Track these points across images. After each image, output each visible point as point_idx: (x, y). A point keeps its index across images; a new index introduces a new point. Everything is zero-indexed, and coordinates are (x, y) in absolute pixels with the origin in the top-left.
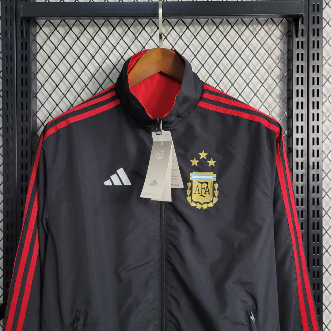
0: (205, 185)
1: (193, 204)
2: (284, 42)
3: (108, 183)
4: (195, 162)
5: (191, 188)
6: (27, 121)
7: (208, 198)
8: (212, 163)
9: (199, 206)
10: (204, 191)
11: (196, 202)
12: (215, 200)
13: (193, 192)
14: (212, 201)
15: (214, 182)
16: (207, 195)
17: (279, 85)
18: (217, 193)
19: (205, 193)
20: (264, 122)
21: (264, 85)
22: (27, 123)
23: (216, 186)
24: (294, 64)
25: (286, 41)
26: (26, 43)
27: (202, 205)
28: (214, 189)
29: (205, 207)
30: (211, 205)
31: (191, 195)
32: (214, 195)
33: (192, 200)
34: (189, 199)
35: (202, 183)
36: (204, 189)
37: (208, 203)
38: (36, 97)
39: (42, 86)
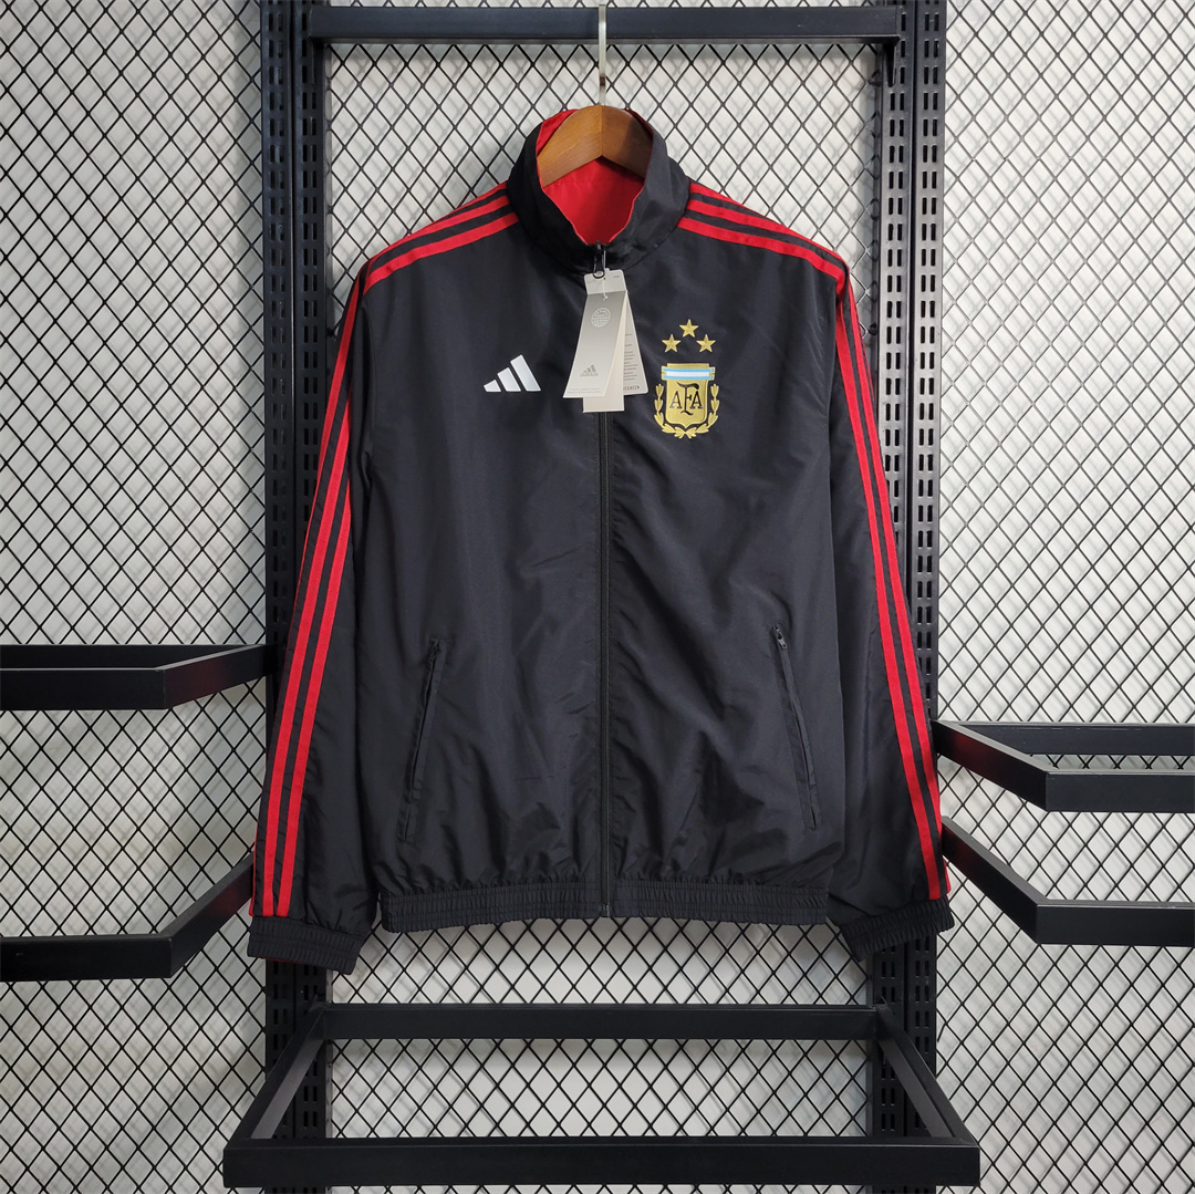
0: (692, 391)
1: (667, 429)
2: (868, 97)
3: (491, 387)
4: (671, 344)
5: (664, 397)
6: (315, 263)
7: (699, 415)
8: (706, 344)
9: (680, 433)
10: (689, 403)
11: (674, 426)
12: (713, 419)
13: (668, 405)
14: (706, 422)
15: (711, 384)
16: (696, 411)
17: (855, 188)
18: (715, 404)
19: (692, 407)
20: (812, 259)
21: (821, 188)
22: (315, 267)
23: (715, 390)
24: (884, 143)
25: (873, 95)
26: (314, 94)
27: (685, 430)
28: (710, 397)
29: (691, 433)
30: (704, 429)
31: (663, 410)
32: (710, 410)
33: (665, 421)
34: (659, 419)
35: (686, 387)
36: (690, 398)
37: (697, 426)
38: (331, 212)
39: (346, 189)
